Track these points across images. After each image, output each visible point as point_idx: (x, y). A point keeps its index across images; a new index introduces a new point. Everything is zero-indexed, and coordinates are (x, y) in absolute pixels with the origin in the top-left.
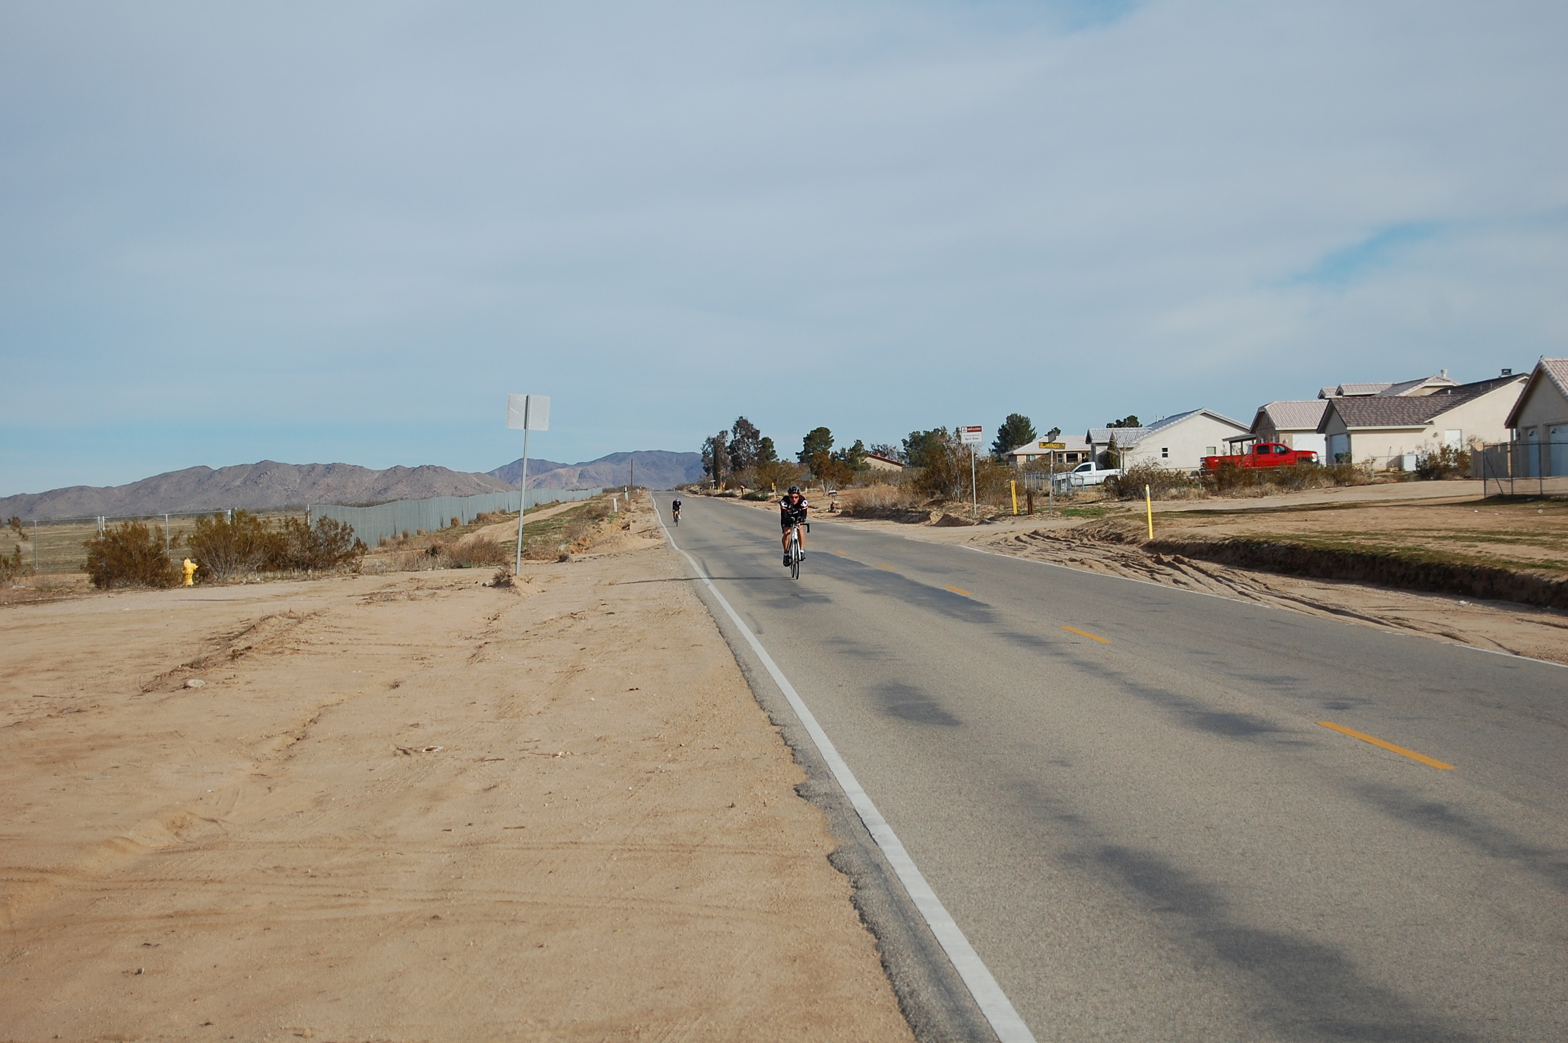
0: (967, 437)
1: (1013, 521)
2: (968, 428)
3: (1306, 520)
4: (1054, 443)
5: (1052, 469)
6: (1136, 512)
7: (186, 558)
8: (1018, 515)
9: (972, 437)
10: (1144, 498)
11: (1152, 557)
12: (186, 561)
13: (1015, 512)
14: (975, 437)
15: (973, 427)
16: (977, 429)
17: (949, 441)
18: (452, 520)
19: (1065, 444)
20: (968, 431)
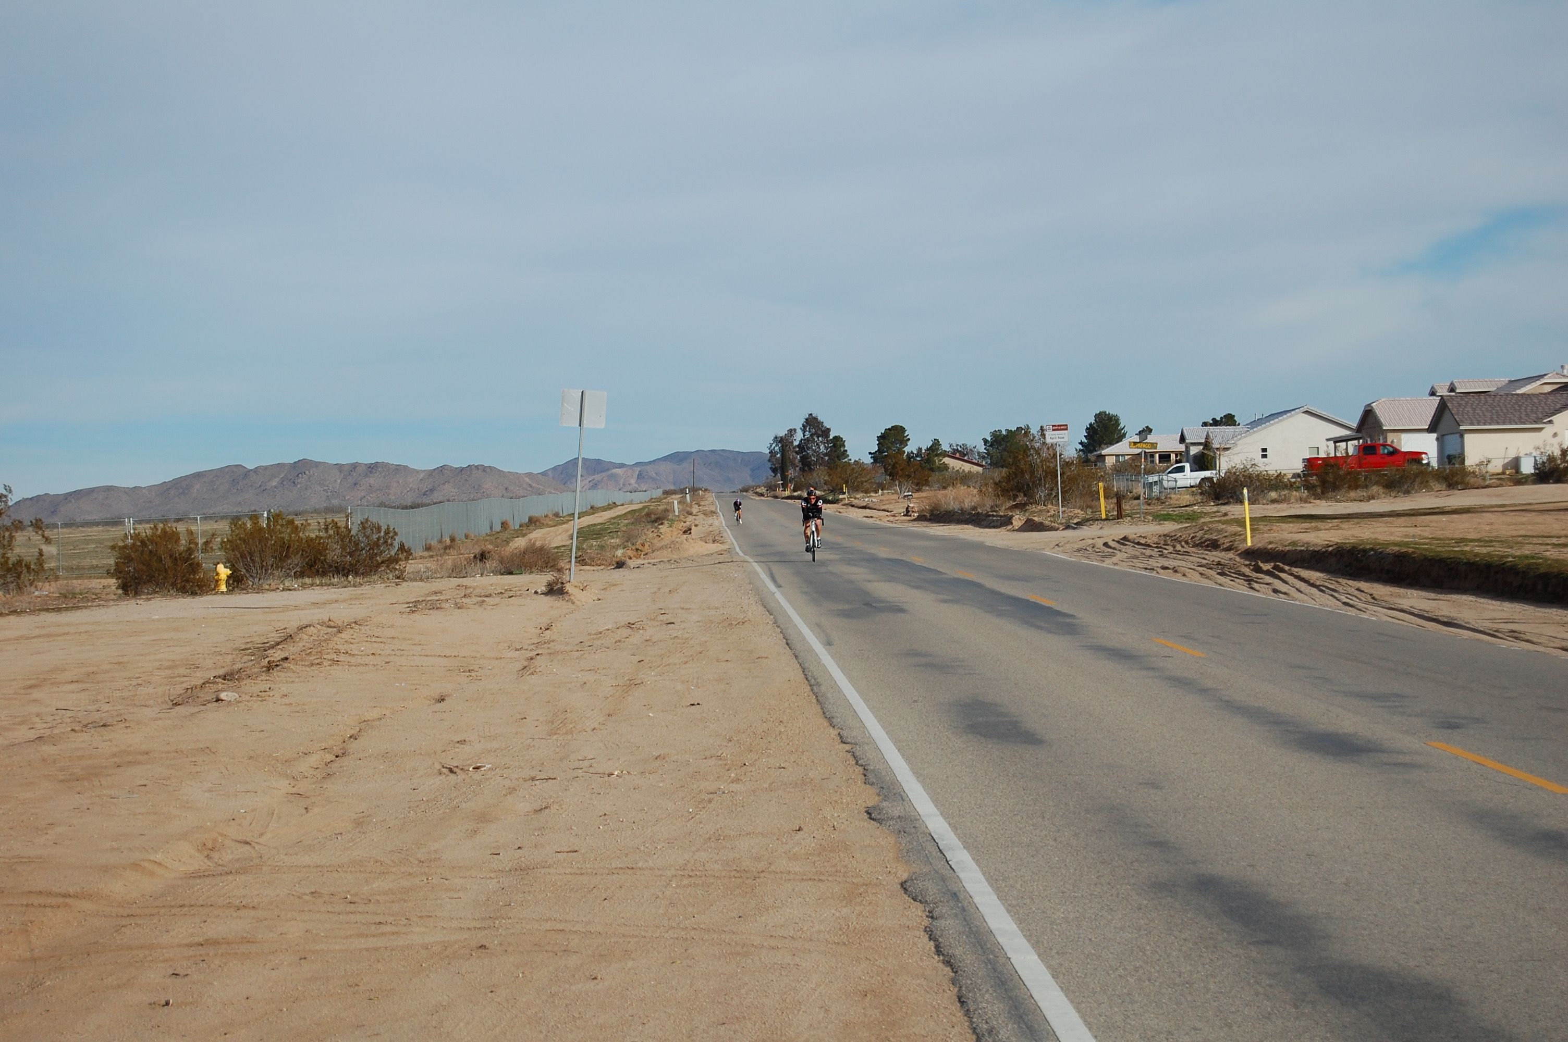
0: (1052, 437)
1: (1101, 526)
2: (1053, 426)
3: (1416, 526)
4: (1145, 443)
5: (1143, 470)
6: (1233, 517)
7: (218, 563)
8: (1106, 519)
9: (1057, 436)
10: (1241, 502)
11: (1250, 565)
12: (218, 566)
13: (1104, 516)
14: (1060, 436)
15: (1059, 426)
16: (1063, 427)
17: (1032, 440)
18: (502, 524)
19: (1157, 444)
20: (1053, 430)
